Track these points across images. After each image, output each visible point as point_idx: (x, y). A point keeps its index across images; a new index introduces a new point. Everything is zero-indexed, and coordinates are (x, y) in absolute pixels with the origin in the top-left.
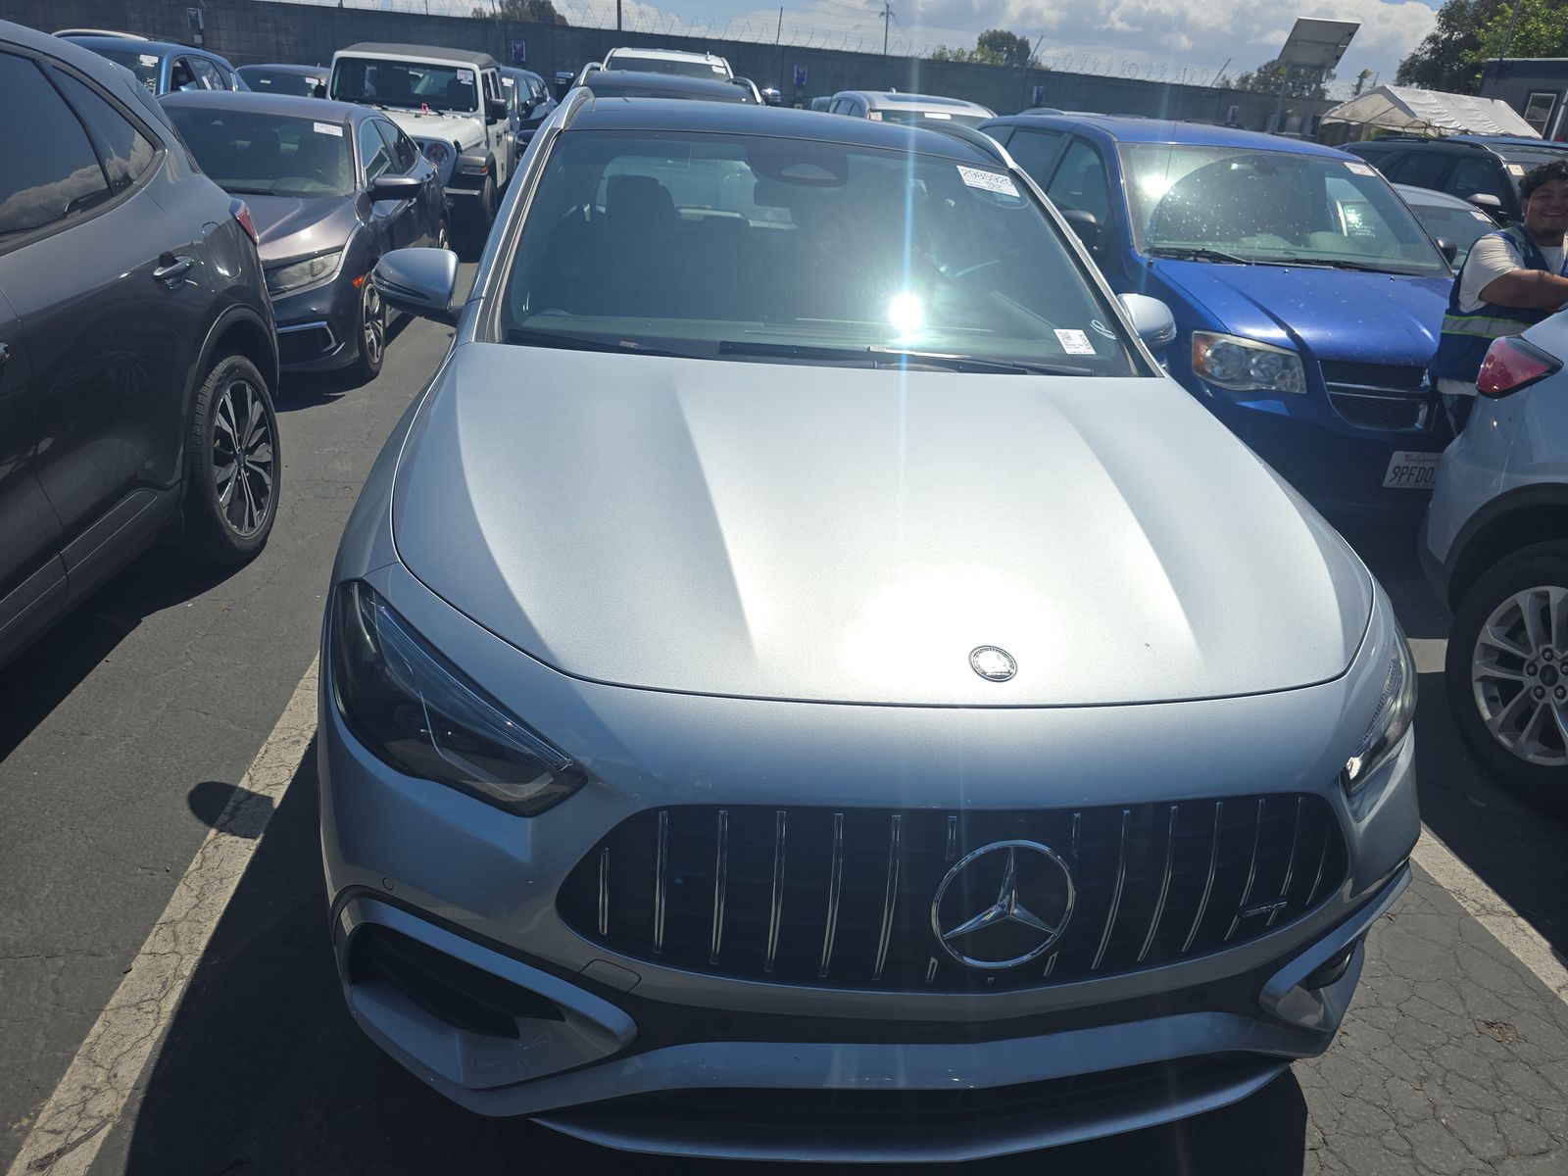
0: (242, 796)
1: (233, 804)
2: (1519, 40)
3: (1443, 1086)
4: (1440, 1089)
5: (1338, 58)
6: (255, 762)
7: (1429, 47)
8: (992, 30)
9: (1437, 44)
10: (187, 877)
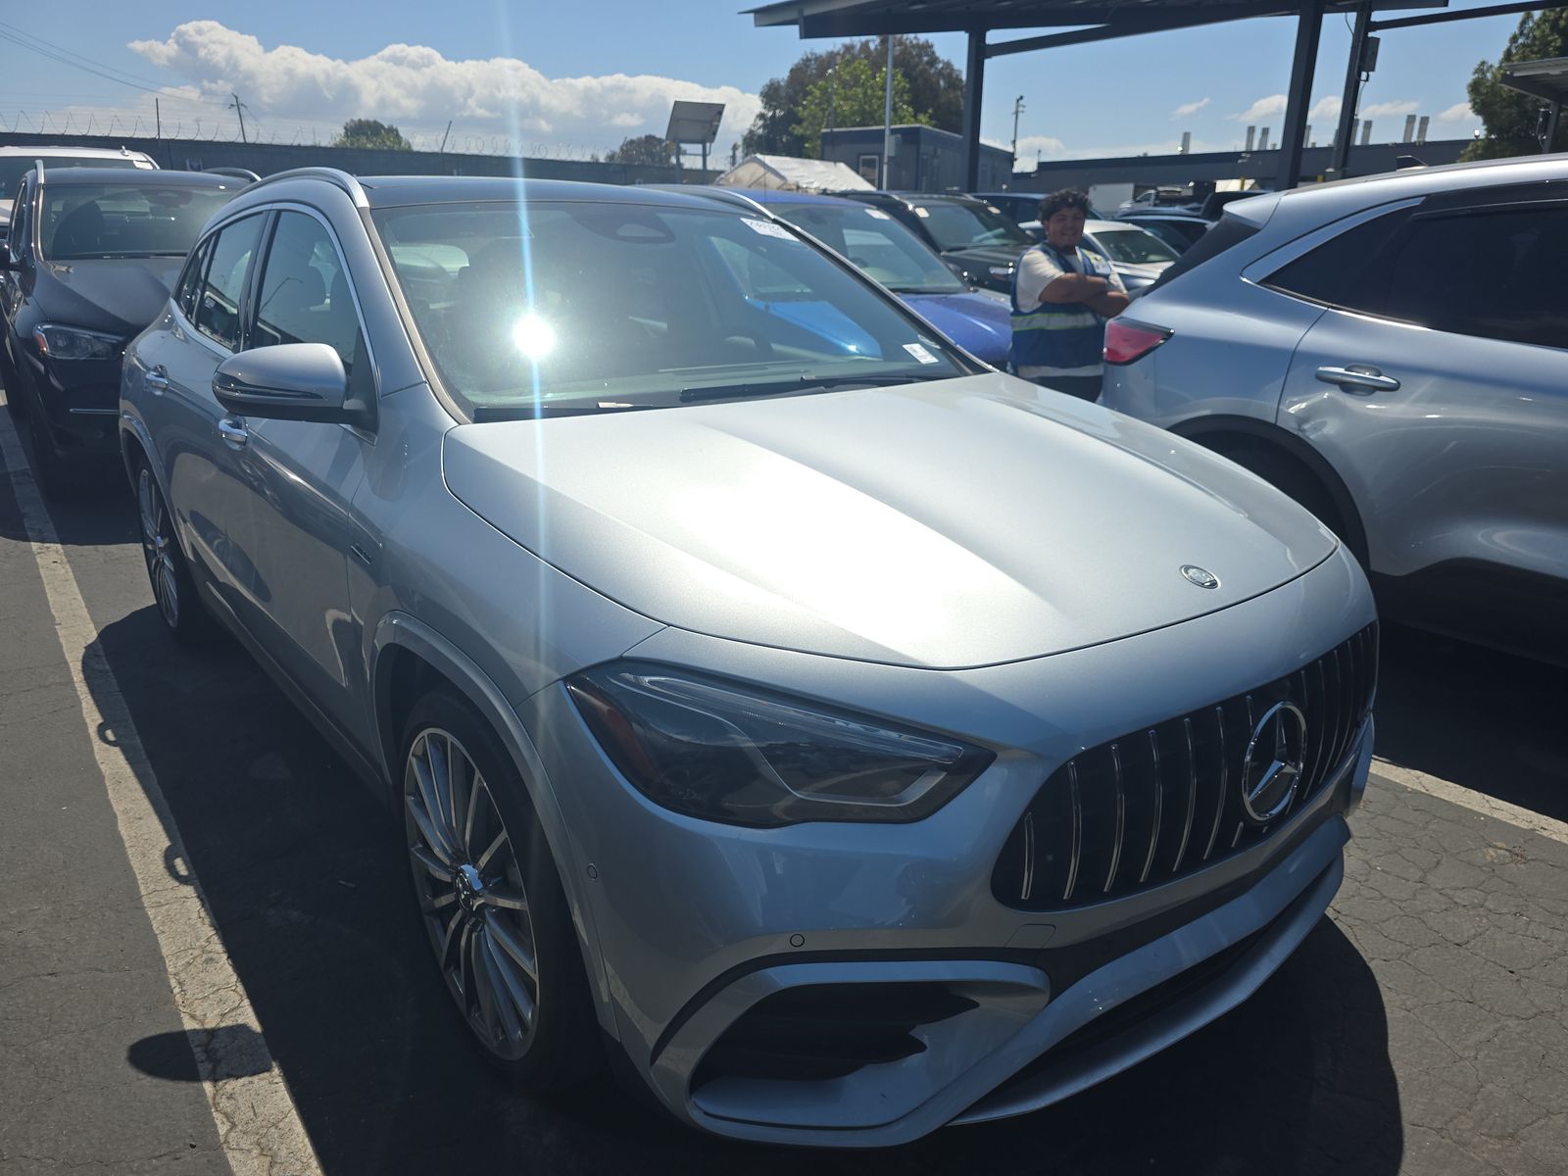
0: (204, 1038)
1: (198, 1049)
2: (829, 115)
3: (1359, 848)
4: (1359, 851)
5: (715, 133)
6: (179, 999)
7: (761, 123)
8: (356, 119)
9: (765, 120)
10: (226, 1142)
